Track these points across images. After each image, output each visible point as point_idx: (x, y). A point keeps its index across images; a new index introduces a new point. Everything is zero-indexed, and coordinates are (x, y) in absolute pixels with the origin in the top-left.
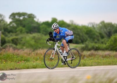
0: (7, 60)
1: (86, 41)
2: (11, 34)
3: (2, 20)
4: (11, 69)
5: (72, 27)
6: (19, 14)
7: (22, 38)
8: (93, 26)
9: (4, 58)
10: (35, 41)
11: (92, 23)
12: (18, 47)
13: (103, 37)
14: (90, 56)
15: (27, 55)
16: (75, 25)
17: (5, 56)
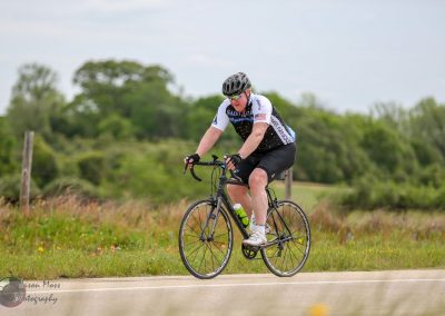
0: (52, 241)
1: (360, 174)
2: (78, 140)
3: (47, 88)
4: (64, 277)
5: (311, 120)
6: (110, 67)
7: (119, 156)
8: (388, 118)
9: (41, 233)
11: (384, 106)
12: (102, 191)
13: (425, 160)
14: (371, 229)
15: (129, 224)
16: (321, 110)
17: (46, 226)
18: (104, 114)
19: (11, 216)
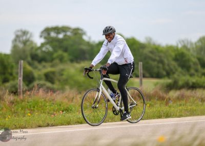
0: (34, 110)
1: (174, 73)
2: (44, 63)
3: (28, 40)
4: (40, 126)
5: (150, 49)
6: (57, 30)
7: (63, 70)
8: (185, 47)
9: (29, 107)
11: (183, 41)
12: (55, 86)
13: (204, 65)
14: (179, 98)
15: (69, 101)
16: (154, 44)
17: (30, 104)
18: (55, 51)
19: (14, 100)
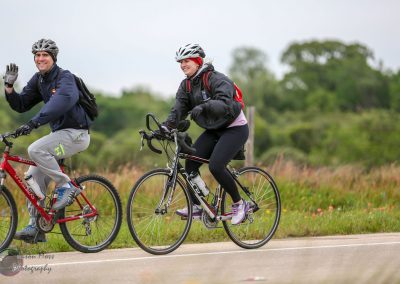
3: (259, 68)
4: (292, 236)
7: (327, 127)
10: (371, 139)
15: (344, 186)
18: (311, 88)
